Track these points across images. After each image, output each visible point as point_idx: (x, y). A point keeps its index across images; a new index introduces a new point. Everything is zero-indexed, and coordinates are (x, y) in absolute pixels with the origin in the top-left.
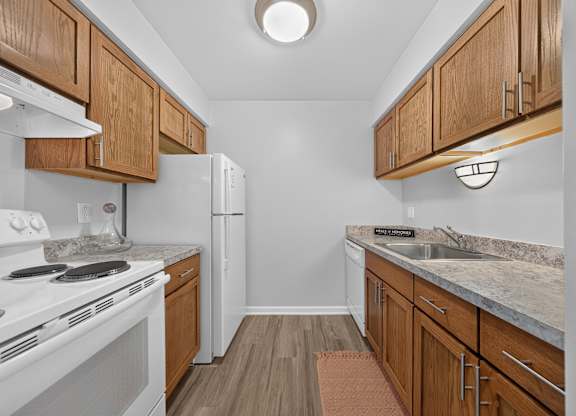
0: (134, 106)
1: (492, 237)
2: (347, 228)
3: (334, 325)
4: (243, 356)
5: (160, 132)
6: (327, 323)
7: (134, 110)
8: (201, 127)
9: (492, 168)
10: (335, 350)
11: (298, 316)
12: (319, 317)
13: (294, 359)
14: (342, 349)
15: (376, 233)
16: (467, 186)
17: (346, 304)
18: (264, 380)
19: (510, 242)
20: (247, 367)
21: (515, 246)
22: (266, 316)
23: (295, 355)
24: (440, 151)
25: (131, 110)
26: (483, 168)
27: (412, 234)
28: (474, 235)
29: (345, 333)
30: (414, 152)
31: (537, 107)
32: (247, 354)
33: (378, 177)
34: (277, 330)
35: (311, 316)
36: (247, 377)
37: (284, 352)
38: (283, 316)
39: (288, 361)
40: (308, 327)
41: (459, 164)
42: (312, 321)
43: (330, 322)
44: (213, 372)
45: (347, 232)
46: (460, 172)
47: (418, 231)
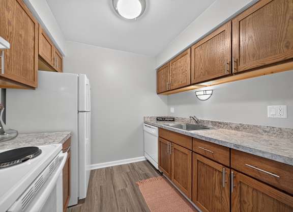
0: (22, 32)
1: (211, 120)
2: (144, 117)
3: (141, 167)
4: (97, 195)
5: (39, 55)
6: (136, 166)
7: (23, 36)
8: (60, 56)
9: (210, 92)
10: (145, 179)
11: (121, 166)
12: (131, 164)
13: (127, 189)
14: (148, 178)
15: (158, 120)
16: (200, 99)
17: (144, 155)
18: (114, 204)
19: (218, 122)
20: (101, 200)
21: (220, 123)
22: (103, 168)
23: (127, 187)
24: (193, 84)
25: (21, 35)
26: (208, 92)
27: (173, 120)
28: (202, 119)
29: (147, 170)
30: (180, 83)
31: (239, 71)
32: (99, 192)
33: (158, 94)
34: (112, 175)
35: (128, 164)
36: (104, 206)
37: (120, 186)
38: (112, 167)
39: (123, 190)
40: (128, 171)
41: (198, 90)
42: (129, 167)
43: (138, 166)
44: (80, 208)
45: (144, 120)
46: (197, 93)
47: (176, 119)
